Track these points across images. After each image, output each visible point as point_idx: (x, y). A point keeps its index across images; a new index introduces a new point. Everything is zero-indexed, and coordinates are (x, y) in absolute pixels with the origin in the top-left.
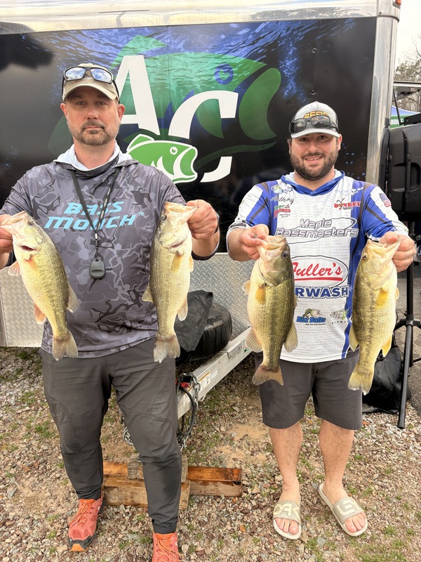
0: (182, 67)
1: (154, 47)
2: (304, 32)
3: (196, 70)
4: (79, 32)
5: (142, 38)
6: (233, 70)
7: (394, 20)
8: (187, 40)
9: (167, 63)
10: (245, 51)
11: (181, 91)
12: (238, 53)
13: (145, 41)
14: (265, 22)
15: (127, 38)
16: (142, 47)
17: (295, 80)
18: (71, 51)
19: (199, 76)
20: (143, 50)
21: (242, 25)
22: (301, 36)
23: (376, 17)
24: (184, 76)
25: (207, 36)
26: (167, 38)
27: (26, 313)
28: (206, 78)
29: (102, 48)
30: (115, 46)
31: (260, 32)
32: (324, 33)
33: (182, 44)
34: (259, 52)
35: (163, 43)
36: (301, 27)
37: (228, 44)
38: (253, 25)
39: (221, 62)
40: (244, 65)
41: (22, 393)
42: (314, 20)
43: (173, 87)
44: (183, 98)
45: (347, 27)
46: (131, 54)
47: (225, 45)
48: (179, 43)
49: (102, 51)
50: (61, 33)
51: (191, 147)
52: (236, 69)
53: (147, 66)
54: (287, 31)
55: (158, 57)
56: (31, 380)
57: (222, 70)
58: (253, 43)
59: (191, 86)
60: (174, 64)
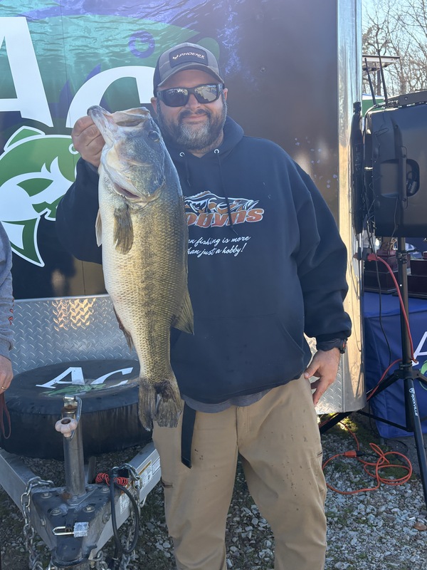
0: (82, 34)
1: (41, 7)
3: (102, 38)
6: (155, 39)
9: (60, 28)
10: (169, 15)
11: (83, 66)
12: (160, 17)
16: (23, 6)
17: (239, 54)
19: (107, 47)
20: (25, 10)
24: (85, 46)
28: (117, 50)
33: (81, 3)
34: (188, 17)
37: (145, 6)
39: (136, 28)
43: (70, 60)
44: (86, 75)
46: (8, 15)
47: (142, 6)
48: (77, 2)
52: (158, 38)
53: (31, 32)
55: (47, 19)
57: (139, 39)
58: (180, 6)
59: (96, 60)
60: (71, 29)
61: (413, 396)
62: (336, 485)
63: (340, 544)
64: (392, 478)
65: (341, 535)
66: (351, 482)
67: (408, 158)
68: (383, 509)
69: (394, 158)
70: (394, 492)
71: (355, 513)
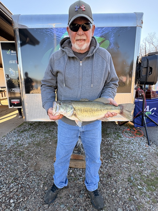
4: (52, 28)
7: (141, 27)
10: (100, 35)
12: (97, 35)
14: (106, 27)
17: (113, 44)
18: (49, 34)
21: (99, 28)
22: (115, 31)
23: (136, 27)
27: (33, 111)
29: (58, 33)
30: (62, 33)
31: (104, 30)
32: (122, 31)
36: (115, 29)
38: (102, 28)
40: (99, 39)
41: (31, 134)
42: (119, 27)
50: (46, 29)
56: (33, 131)
58: (102, 33)
62: (126, 135)
63: (129, 148)
64: (138, 135)
65: (129, 146)
66: (129, 135)
67: (150, 66)
68: (137, 141)
69: (146, 67)
70: (139, 138)
71: (131, 142)
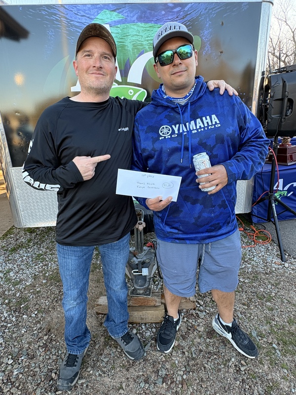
0: (136, 34)
1: (117, 19)
2: (216, 11)
3: (145, 36)
4: (62, 6)
5: (108, 12)
7: (271, 5)
8: (139, 14)
9: (125, 30)
11: (136, 50)
13: (110, 14)
14: (192, 3)
15: (97, 11)
16: (108, 18)
17: (210, 44)
18: (57, 20)
19: (148, 40)
20: (109, 21)
21: (176, 5)
22: (214, 14)
23: (261, 2)
24: (137, 40)
25: (153, 12)
26: (125, 13)
27: (34, 205)
29: (79, 19)
30: (88, 17)
31: (188, 10)
32: (229, 12)
33: (136, 17)
34: (187, 24)
35: (122, 16)
36: (215, 8)
37: (167, 18)
42: (223, 3)
44: (137, 55)
45: (243, 8)
48: (133, 16)
49: (79, 21)
50: (49, 6)
51: (143, 90)
53: (112, 32)
54: (205, 10)
55: (119, 26)
58: (183, 18)
59: (142, 47)
60: (130, 31)
61: (274, 207)
64: (261, 240)
66: (244, 242)
68: (260, 255)
69: (281, 98)
70: (264, 247)
